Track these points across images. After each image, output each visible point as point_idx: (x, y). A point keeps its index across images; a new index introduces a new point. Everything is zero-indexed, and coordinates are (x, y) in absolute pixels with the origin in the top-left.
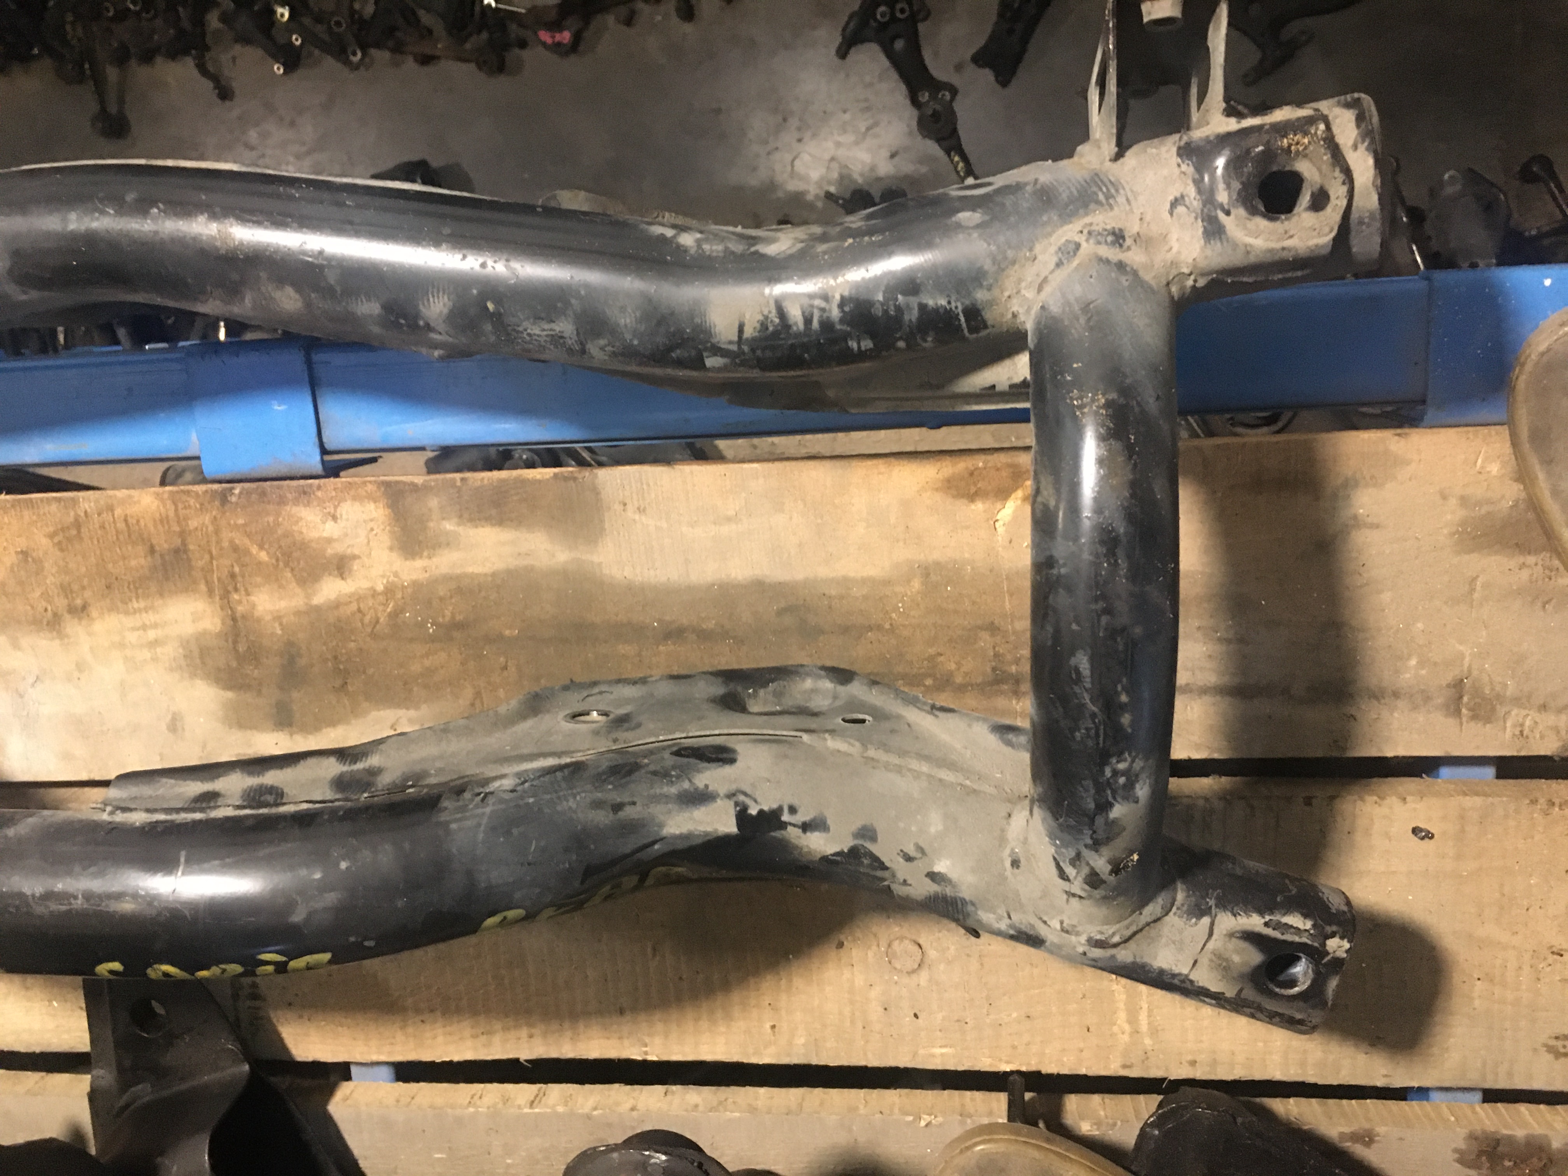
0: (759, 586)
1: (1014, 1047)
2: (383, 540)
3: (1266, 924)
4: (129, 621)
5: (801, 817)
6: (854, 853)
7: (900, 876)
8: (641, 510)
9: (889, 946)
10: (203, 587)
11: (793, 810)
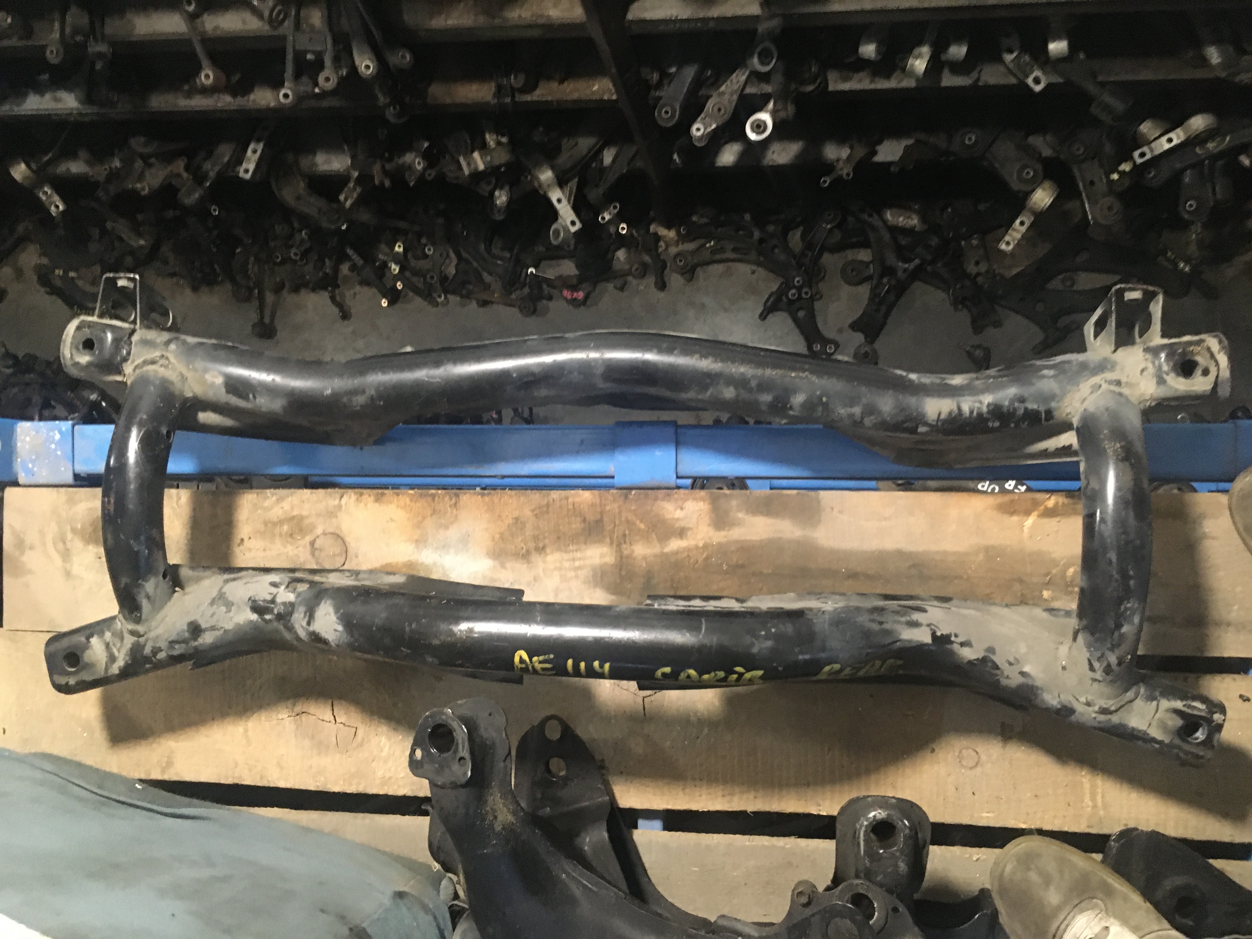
0: (900, 554)
1: (1028, 814)
2: (706, 519)
3: (1184, 706)
4: (566, 556)
5: (959, 640)
6: (984, 660)
7: (1006, 673)
8: (841, 512)
9: (960, 752)
10: (608, 540)
11: (956, 636)
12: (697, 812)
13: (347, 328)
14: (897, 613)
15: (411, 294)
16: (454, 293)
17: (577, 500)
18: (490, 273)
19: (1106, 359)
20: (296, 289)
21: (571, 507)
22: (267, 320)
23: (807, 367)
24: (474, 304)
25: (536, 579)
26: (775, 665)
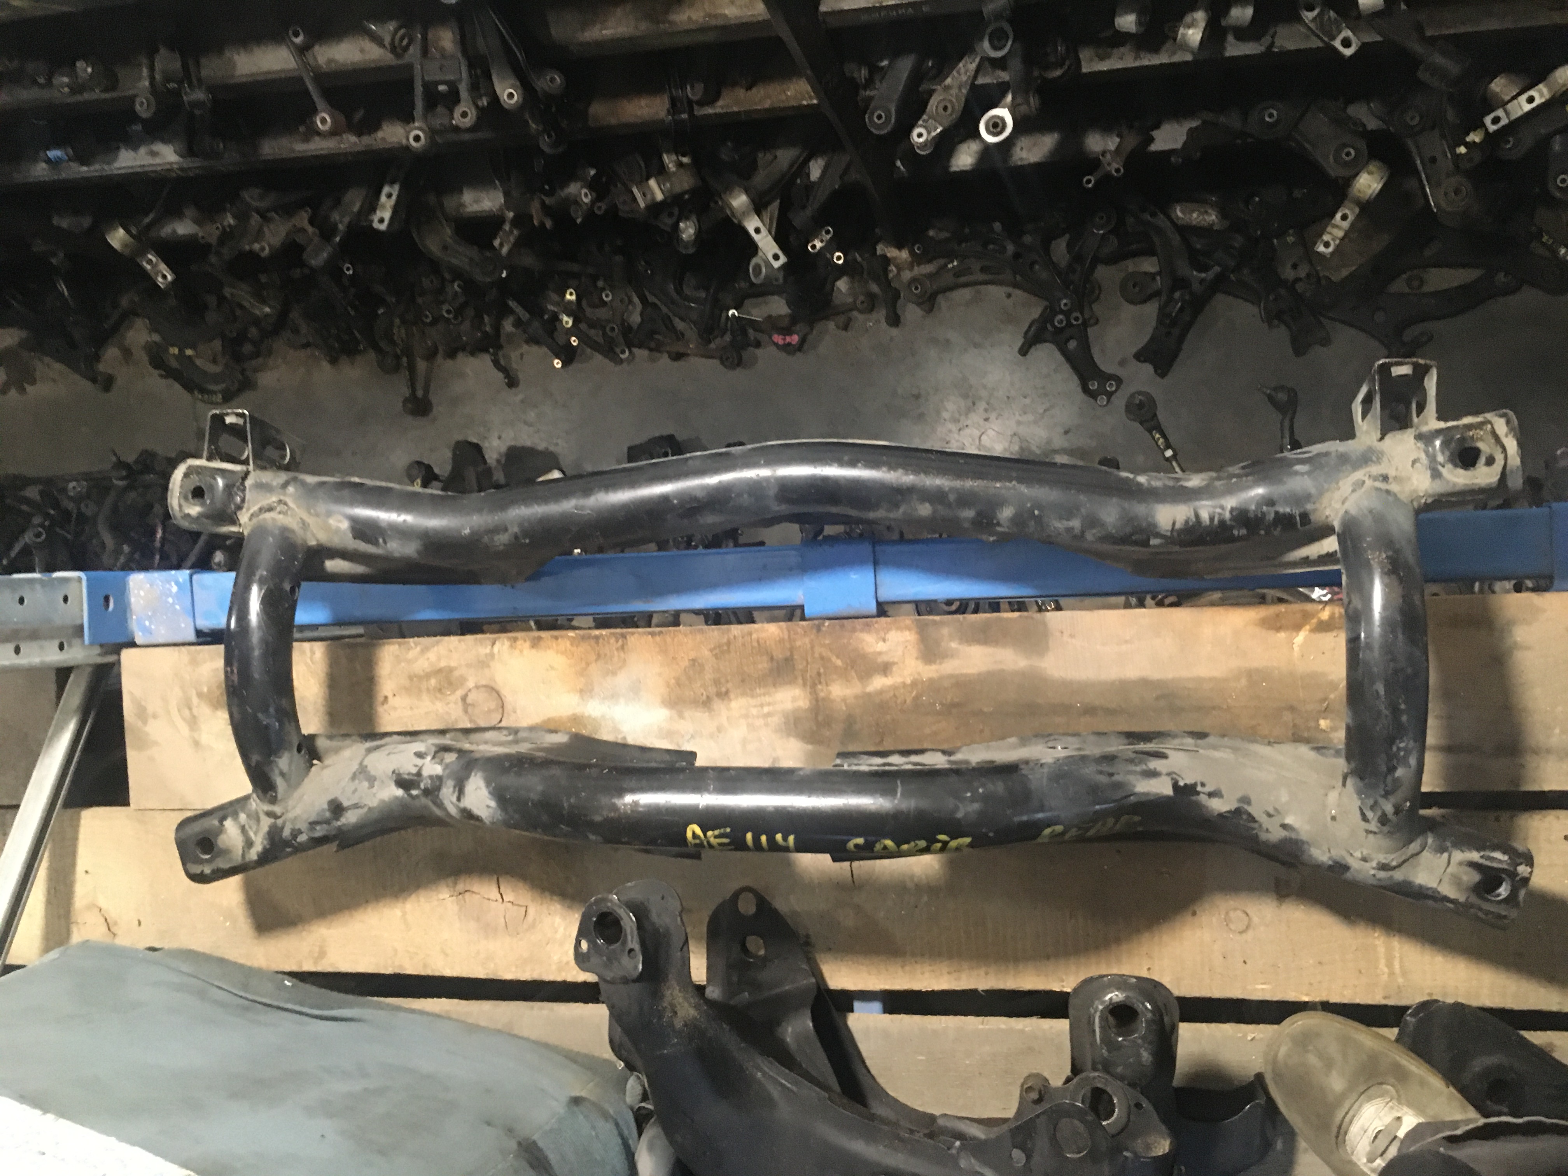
0: (1145, 682)
1: (1311, 984)
2: (913, 652)
3: (1482, 857)
4: (753, 702)
5: (1207, 789)
6: (1238, 812)
7: (1265, 826)
8: (1072, 636)
9: (1227, 913)
10: (800, 681)
11: (1203, 785)
12: (920, 992)
13: (516, 396)
14: (1131, 761)
15: (589, 350)
16: (640, 347)
17: (763, 635)
18: (682, 319)
19: (1370, 450)
20: (452, 354)
21: (755, 644)
22: (420, 393)
23: (1014, 474)
24: (664, 360)
25: (719, 729)
26: (984, 830)
